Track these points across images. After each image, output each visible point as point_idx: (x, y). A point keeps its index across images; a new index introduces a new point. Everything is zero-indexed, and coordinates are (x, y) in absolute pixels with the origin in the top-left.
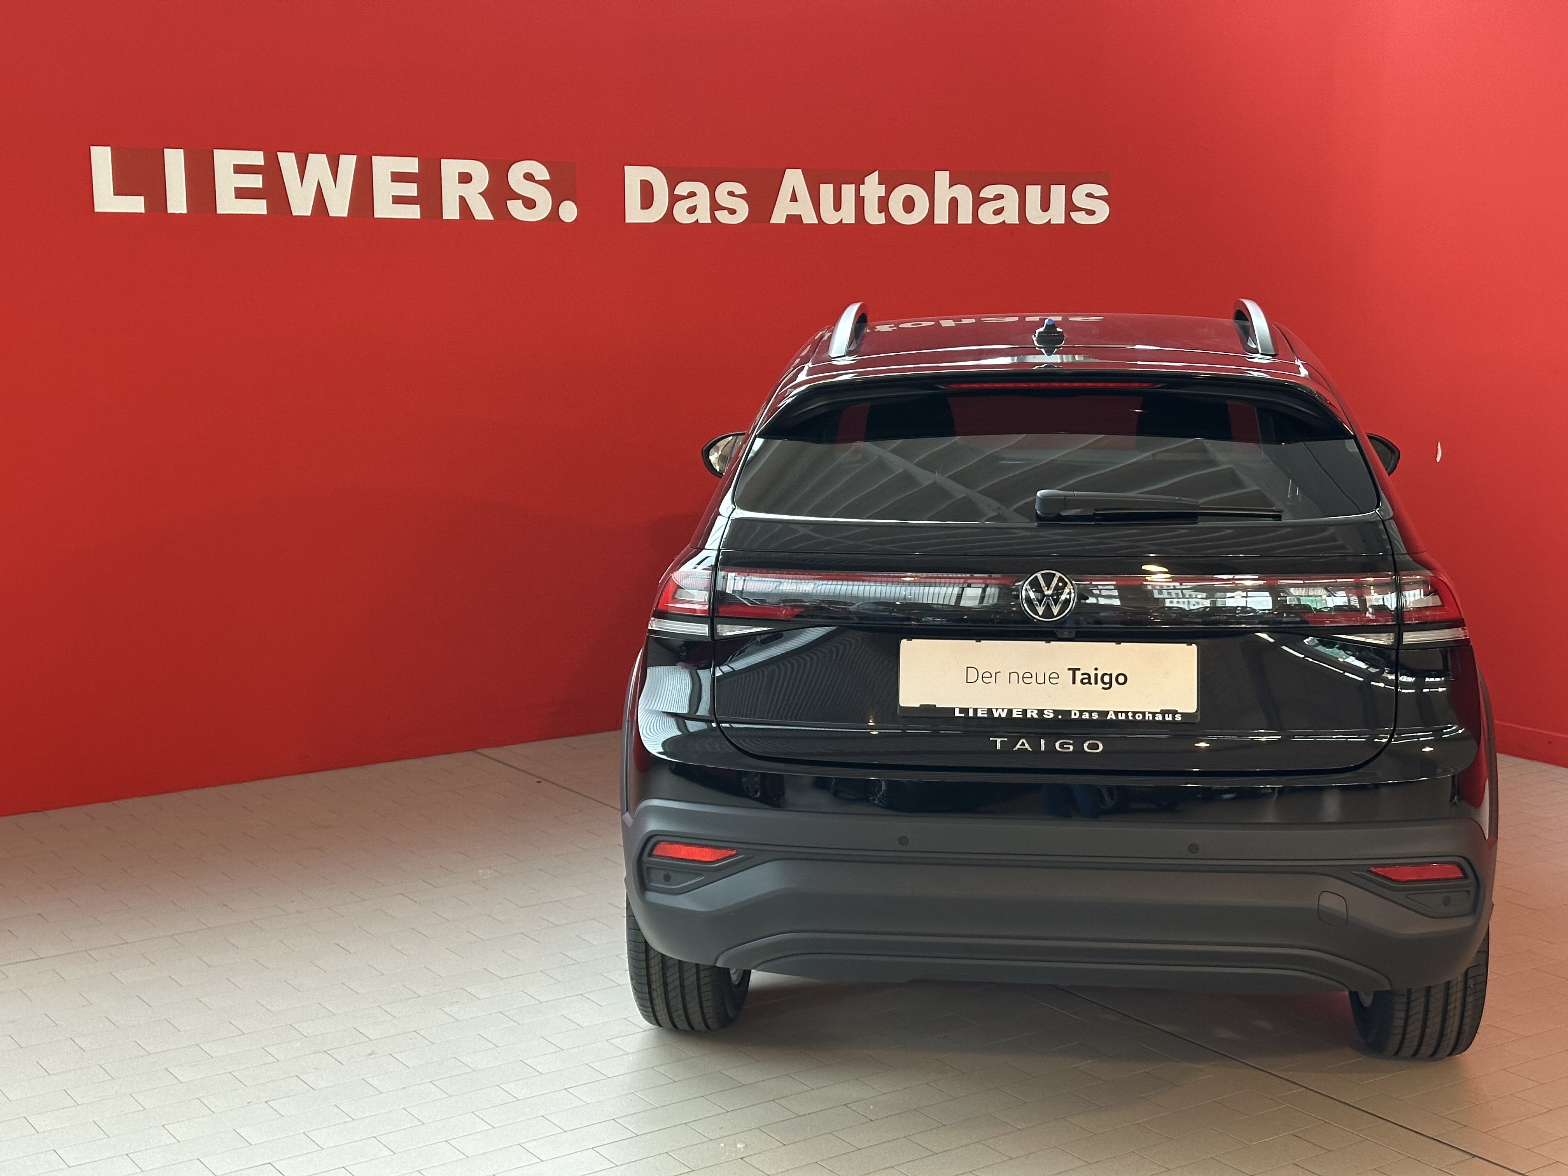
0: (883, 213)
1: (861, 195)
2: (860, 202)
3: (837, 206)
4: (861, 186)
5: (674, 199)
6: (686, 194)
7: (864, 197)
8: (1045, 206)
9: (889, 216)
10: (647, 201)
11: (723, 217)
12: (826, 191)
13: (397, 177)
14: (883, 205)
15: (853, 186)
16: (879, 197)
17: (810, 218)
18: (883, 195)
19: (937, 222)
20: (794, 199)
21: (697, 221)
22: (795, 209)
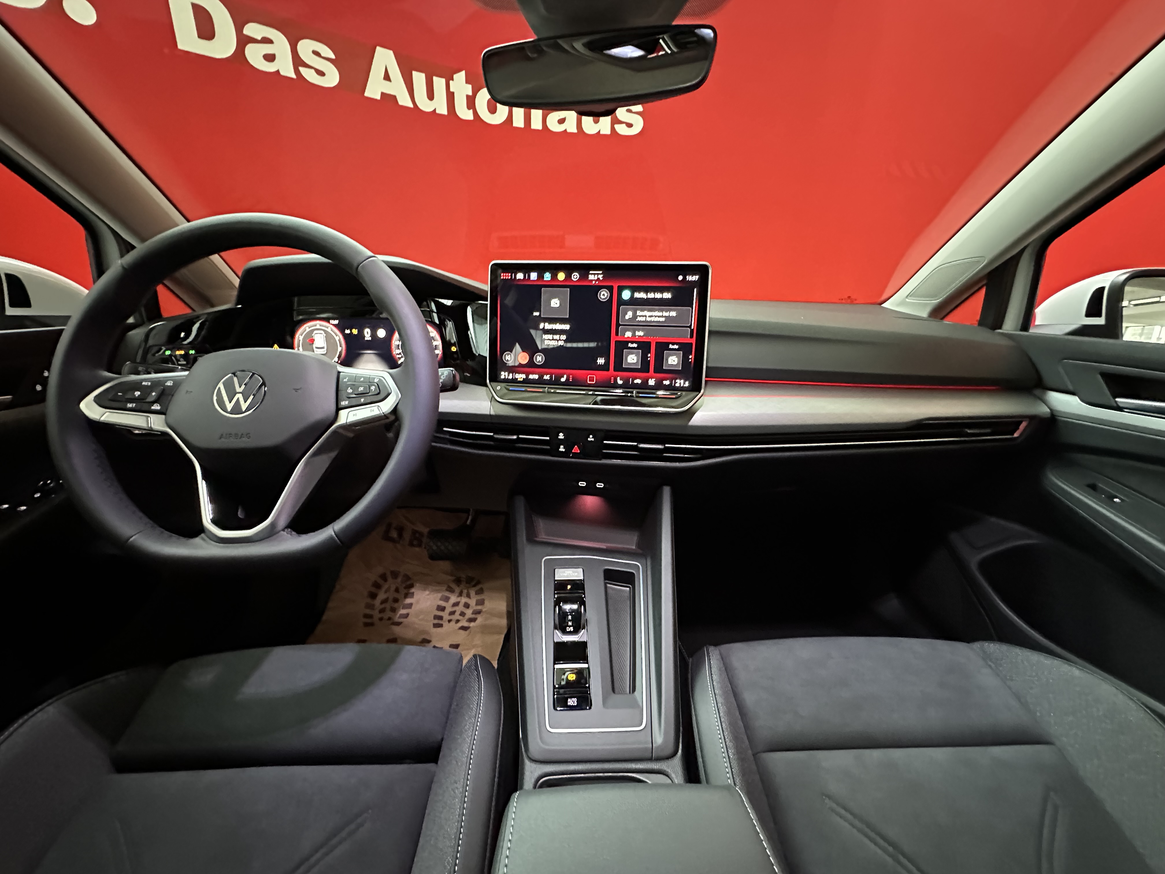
0: (471, 111)
1: (452, 90)
2: (451, 97)
3: (431, 96)
4: (451, 82)
5: (243, 41)
6: (259, 38)
7: (453, 93)
9: (475, 113)
10: (206, 30)
11: (309, 75)
12: (419, 78)
14: (471, 102)
16: (468, 96)
17: (404, 100)
18: (470, 93)
19: (515, 124)
20: (387, 77)
21: (278, 72)
22: (389, 89)
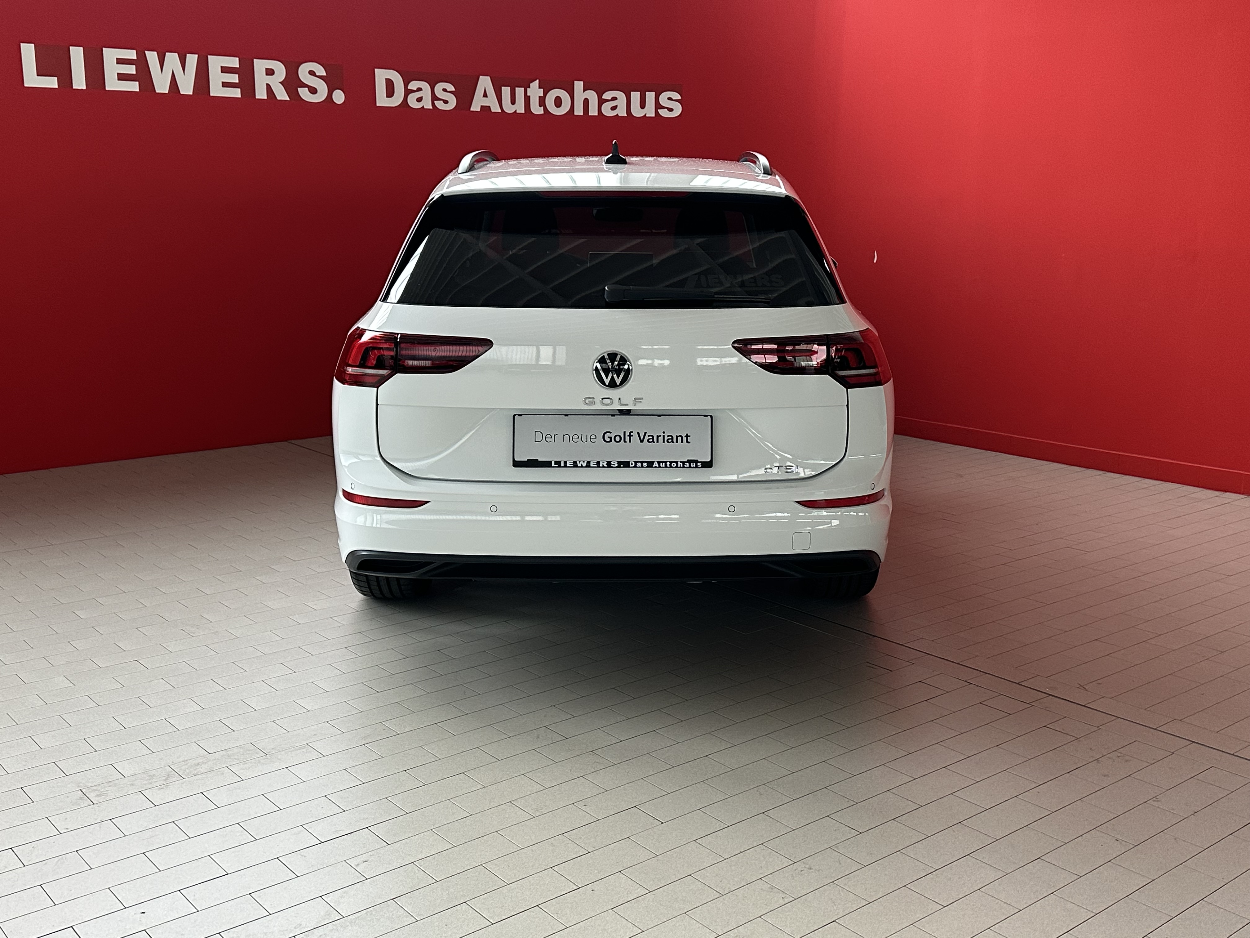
0: (542, 107)
1: (528, 95)
2: (527, 99)
3: (513, 102)
4: (528, 89)
5: (408, 93)
6: (415, 89)
7: (529, 96)
8: (643, 105)
9: (545, 109)
10: (390, 92)
11: (440, 105)
13: (225, 70)
14: (542, 101)
15: (523, 89)
16: (540, 97)
17: (495, 108)
18: (542, 95)
19: (576, 114)
20: (485, 95)
21: (423, 107)
22: (486, 102)
